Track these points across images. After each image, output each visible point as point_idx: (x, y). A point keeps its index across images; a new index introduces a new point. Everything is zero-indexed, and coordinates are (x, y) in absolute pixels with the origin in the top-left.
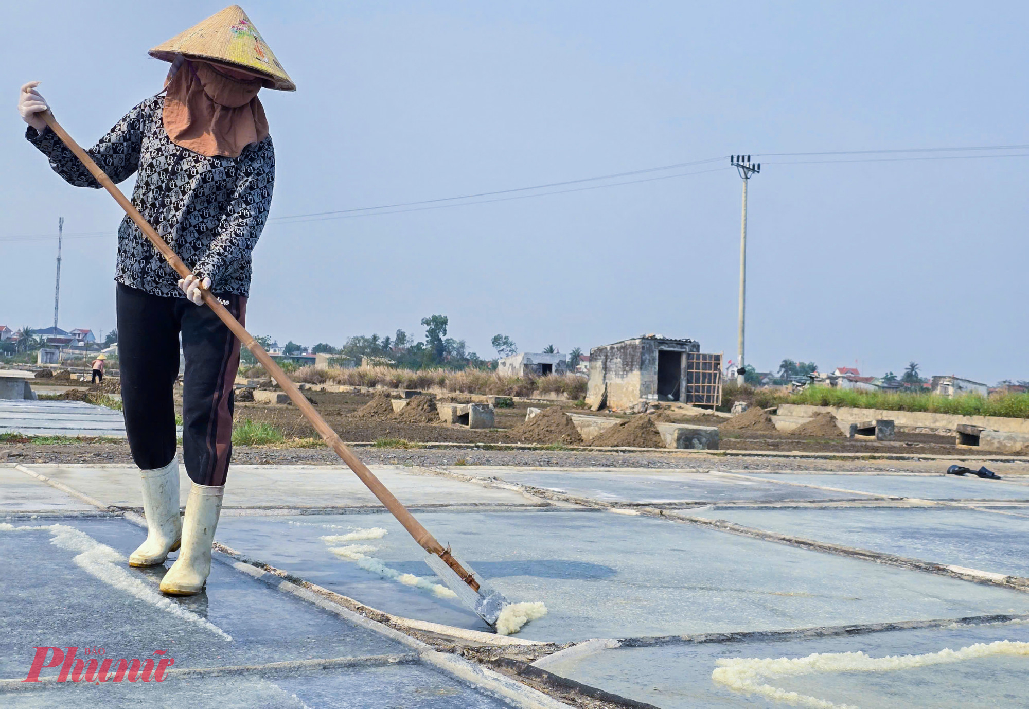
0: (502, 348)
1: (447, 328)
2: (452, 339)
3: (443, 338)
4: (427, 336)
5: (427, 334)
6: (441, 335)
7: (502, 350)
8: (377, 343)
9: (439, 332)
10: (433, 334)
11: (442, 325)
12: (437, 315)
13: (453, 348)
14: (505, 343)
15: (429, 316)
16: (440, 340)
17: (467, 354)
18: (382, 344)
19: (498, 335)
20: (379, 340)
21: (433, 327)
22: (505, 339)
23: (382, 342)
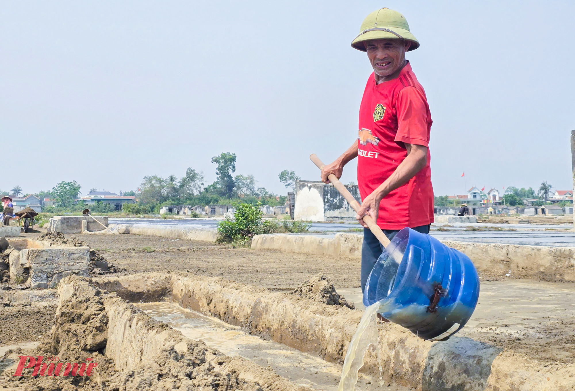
0: (289, 182)
1: (236, 164)
2: (242, 176)
3: (234, 175)
4: (217, 174)
5: (218, 171)
6: (230, 172)
7: (289, 185)
8: (174, 183)
9: (228, 169)
10: (223, 172)
11: (231, 162)
12: (225, 152)
13: (243, 184)
14: (291, 178)
15: (219, 155)
16: (230, 177)
17: (256, 189)
18: (179, 184)
19: (285, 171)
20: (176, 180)
21: (222, 164)
22: (291, 174)
23: (180, 182)
